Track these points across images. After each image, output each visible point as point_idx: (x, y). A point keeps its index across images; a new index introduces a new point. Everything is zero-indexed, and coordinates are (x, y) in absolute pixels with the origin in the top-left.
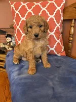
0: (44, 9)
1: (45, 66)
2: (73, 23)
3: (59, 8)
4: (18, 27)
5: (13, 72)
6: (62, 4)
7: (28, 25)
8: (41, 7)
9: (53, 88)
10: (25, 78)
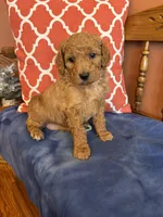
0: (89, 17)
1: (102, 138)
2: (147, 48)
3: (119, 17)
4: (30, 56)
5: (39, 159)
6: (124, 9)
7: (67, 56)
8: (84, 14)
9: (139, 182)
10: (75, 170)
